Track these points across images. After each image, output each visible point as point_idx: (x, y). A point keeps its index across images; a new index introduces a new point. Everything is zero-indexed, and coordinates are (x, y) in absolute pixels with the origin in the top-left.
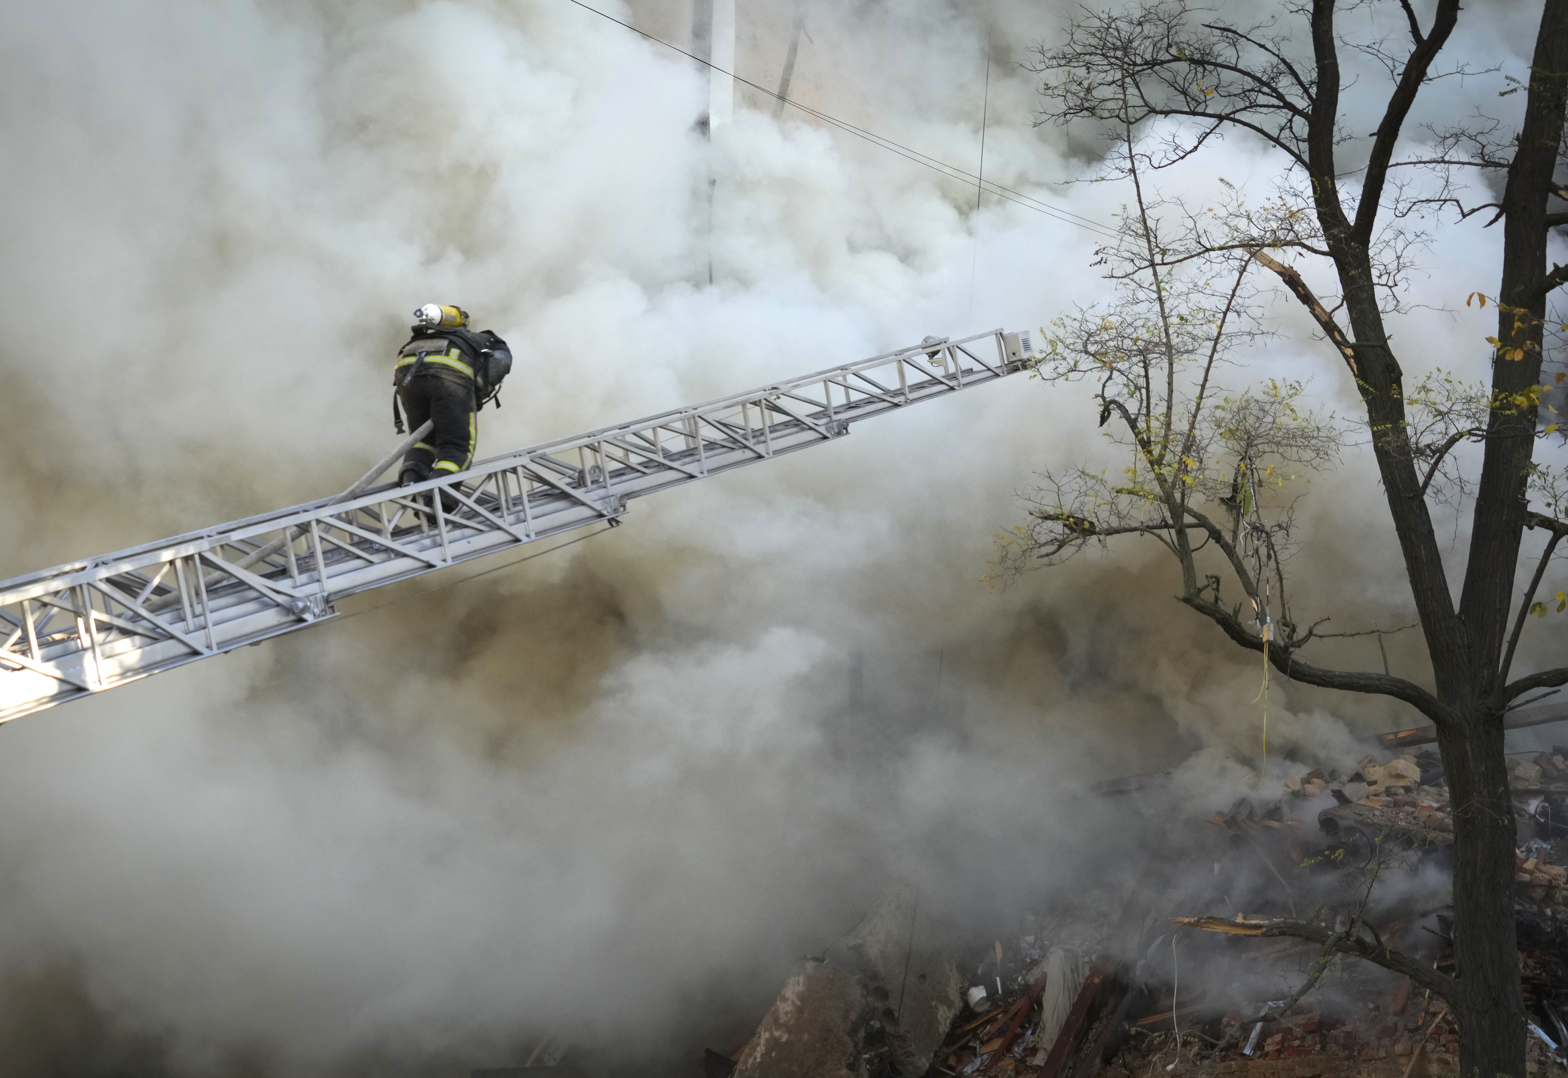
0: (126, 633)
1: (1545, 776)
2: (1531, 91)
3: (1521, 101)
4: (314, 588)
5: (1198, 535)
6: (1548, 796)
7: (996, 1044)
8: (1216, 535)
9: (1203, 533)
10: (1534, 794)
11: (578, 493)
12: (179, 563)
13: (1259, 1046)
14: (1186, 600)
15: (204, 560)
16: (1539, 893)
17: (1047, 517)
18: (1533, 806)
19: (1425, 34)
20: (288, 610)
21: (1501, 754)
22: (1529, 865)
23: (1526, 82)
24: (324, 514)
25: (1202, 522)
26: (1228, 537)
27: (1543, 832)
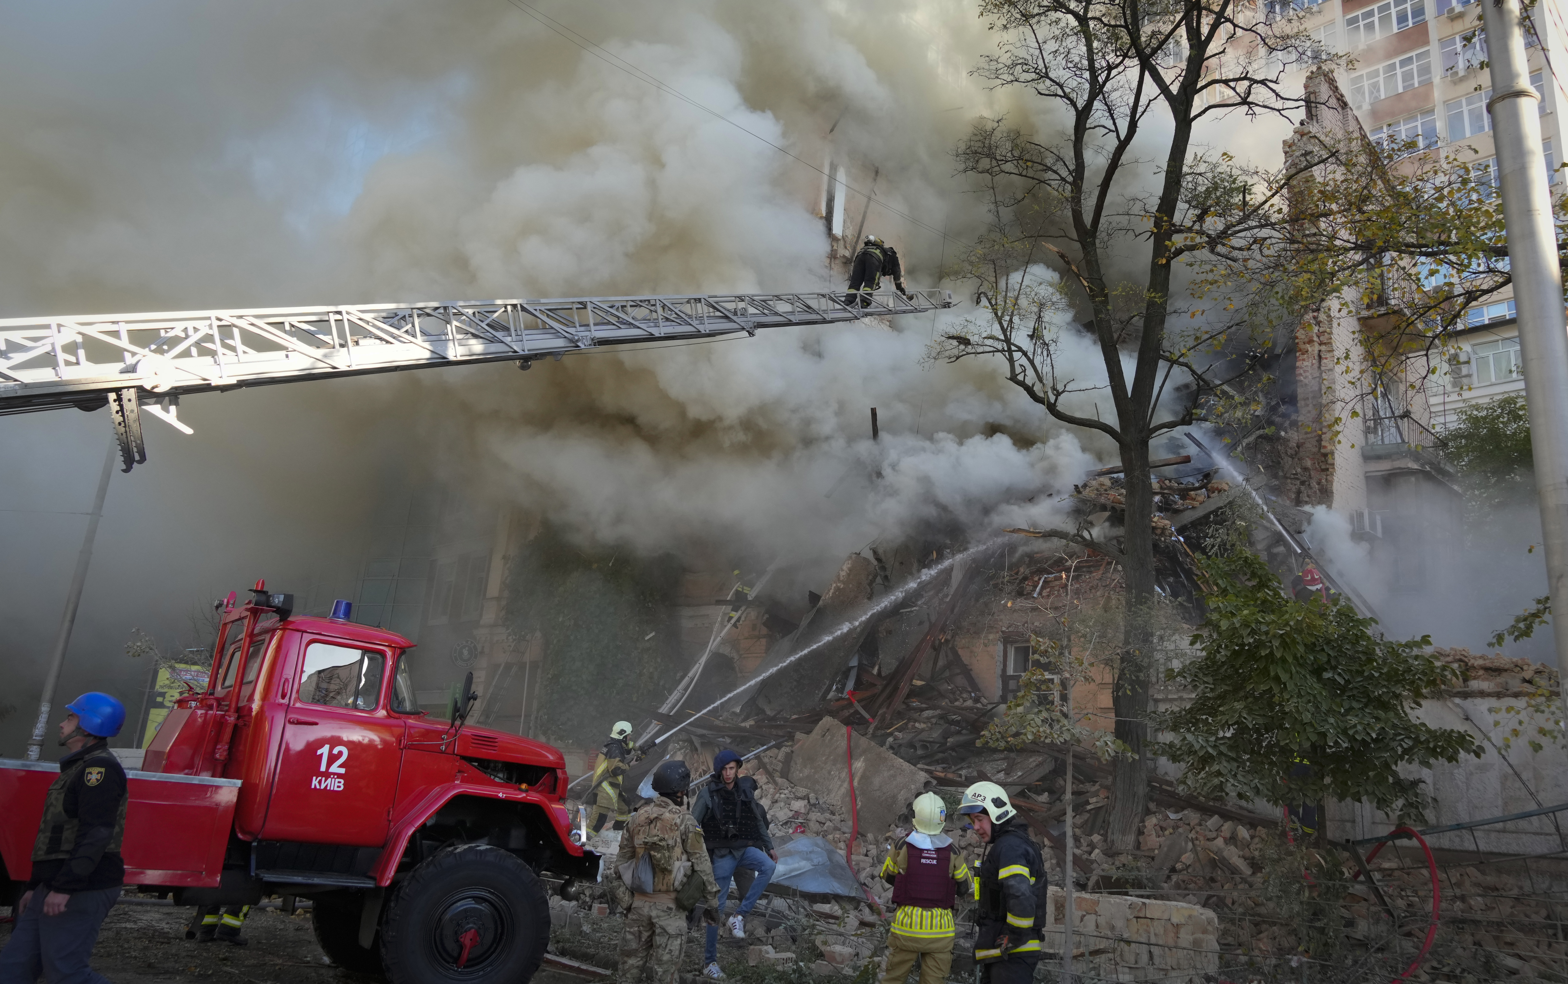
0: (475, 336)
1: (1161, 488)
2: (1167, 172)
3: (1162, 176)
4: (588, 333)
5: (1017, 355)
6: (1163, 494)
7: (931, 593)
8: (1025, 354)
9: (1020, 354)
10: (1157, 493)
11: (734, 318)
12: (509, 308)
13: (1040, 593)
14: (1011, 379)
15: (523, 309)
16: (1159, 531)
17: (950, 338)
18: (1157, 498)
19: (1122, 137)
20: (571, 341)
21: (1147, 458)
22: (1155, 519)
23: (1165, 167)
24: (594, 300)
25: (1020, 349)
26: (1030, 355)
27: (1160, 509)
